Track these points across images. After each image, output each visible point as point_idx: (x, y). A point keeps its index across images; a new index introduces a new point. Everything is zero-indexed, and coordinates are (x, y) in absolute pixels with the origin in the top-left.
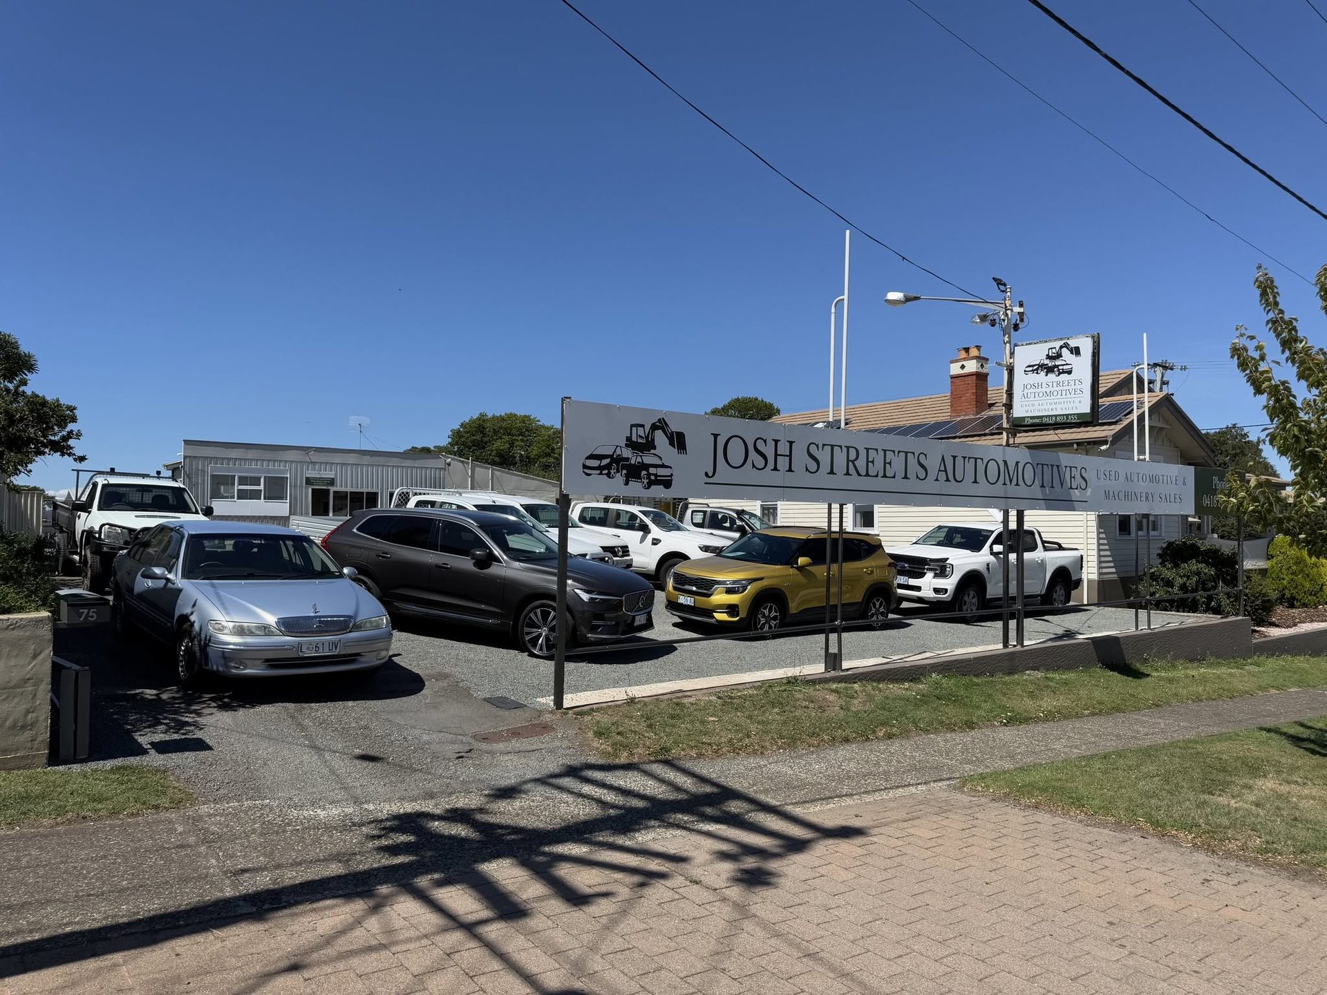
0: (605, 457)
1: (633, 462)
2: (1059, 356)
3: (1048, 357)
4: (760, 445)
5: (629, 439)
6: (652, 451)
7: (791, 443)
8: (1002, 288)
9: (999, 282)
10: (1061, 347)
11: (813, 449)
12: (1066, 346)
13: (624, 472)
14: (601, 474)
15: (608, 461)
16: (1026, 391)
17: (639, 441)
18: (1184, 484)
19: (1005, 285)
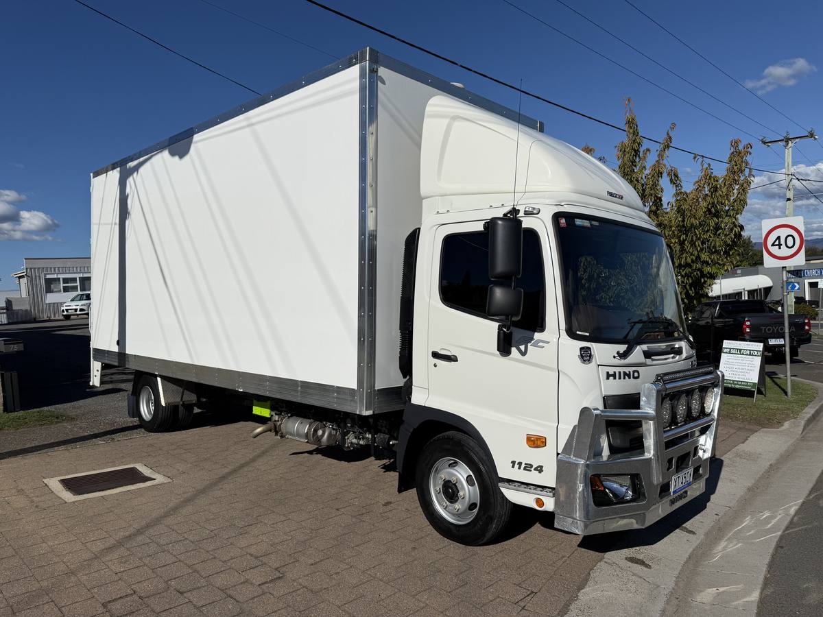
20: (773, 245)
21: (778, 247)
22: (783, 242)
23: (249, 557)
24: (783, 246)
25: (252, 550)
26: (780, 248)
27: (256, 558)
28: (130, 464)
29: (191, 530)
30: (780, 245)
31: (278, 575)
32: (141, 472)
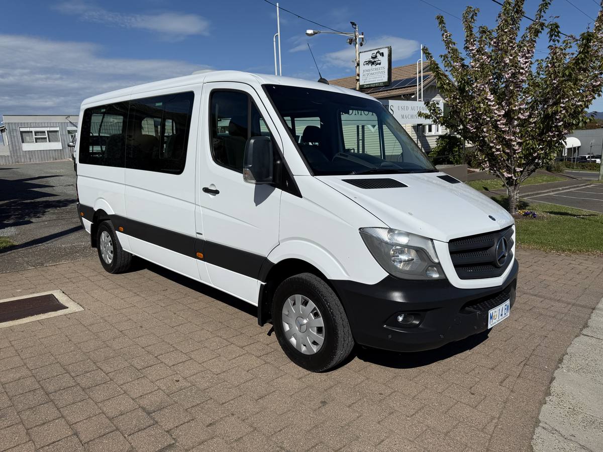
2: (376, 57)
3: (372, 58)
8: (354, 26)
9: (353, 24)
10: (377, 53)
12: (378, 52)
16: (364, 73)
19: (356, 25)
23: (140, 412)
25: (145, 402)
27: (148, 413)
28: (49, 290)
29: (85, 372)
31: (169, 441)
32: (57, 299)
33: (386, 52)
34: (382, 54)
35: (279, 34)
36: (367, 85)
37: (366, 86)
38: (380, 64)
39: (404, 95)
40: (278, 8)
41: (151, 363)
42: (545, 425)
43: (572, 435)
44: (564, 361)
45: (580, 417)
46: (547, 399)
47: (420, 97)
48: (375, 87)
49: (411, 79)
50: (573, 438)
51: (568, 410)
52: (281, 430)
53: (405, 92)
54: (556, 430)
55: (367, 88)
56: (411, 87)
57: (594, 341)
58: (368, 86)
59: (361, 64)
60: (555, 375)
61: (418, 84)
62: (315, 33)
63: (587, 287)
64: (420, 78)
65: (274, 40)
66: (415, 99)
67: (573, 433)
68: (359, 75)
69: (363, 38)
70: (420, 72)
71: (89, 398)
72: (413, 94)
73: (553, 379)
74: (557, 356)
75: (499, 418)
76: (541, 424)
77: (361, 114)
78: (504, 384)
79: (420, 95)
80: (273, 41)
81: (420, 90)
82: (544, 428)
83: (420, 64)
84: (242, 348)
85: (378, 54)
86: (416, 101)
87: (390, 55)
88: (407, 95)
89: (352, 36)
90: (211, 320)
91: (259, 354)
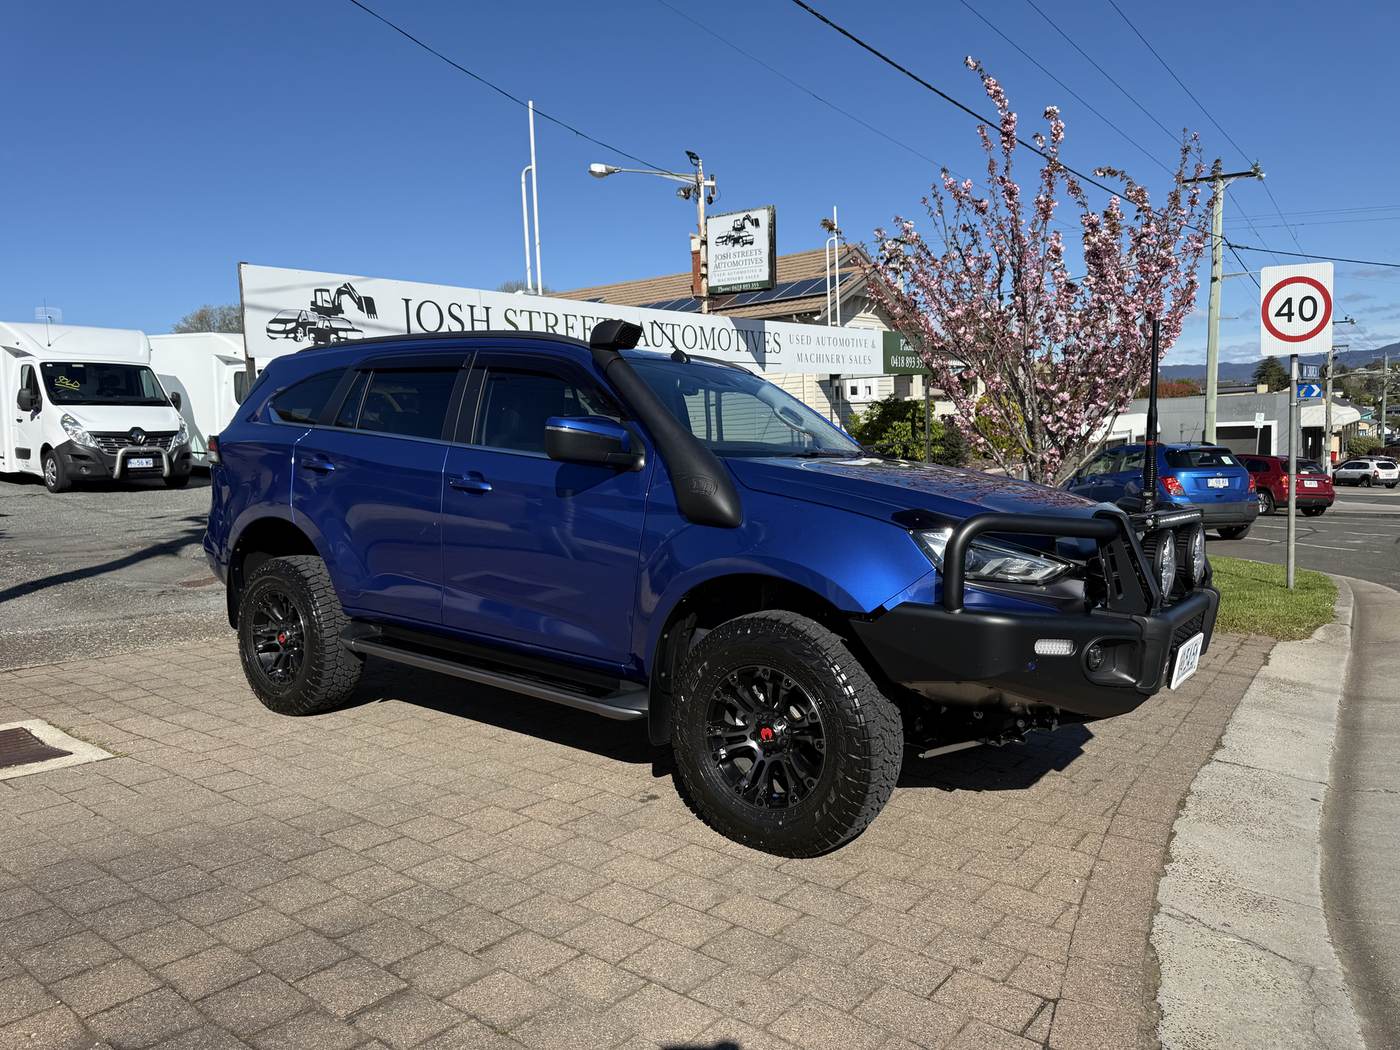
0: (290, 321)
1: (320, 326)
2: (743, 227)
3: (735, 229)
4: (455, 310)
5: (314, 303)
6: (340, 315)
7: (487, 309)
8: (694, 161)
9: (692, 155)
10: (744, 219)
11: (511, 315)
12: (748, 218)
13: (312, 335)
14: (287, 337)
15: (293, 325)
16: (718, 261)
17: (326, 305)
18: (873, 346)
19: (698, 159)
20: (1278, 314)
21: (1286, 317)
22: (1295, 309)
23: (311, 938)
24: (1296, 317)
25: (317, 919)
26: (1290, 320)
27: (331, 938)
28: (13, 720)
29: (155, 873)
30: (1290, 315)
31: (393, 984)
32: (37, 739)
33: (763, 216)
34: (756, 223)
35: (533, 167)
36: (724, 286)
37: (723, 290)
38: (751, 243)
39: (797, 315)
40: (531, 112)
41: (311, 847)
42: (1171, 911)
43: (1225, 925)
44: (1189, 805)
45: (1234, 894)
46: (1166, 867)
47: (834, 318)
48: (742, 291)
49: (812, 281)
50: (1226, 929)
51: (1209, 883)
52: (641, 950)
53: (799, 307)
54: (1193, 917)
55: (725, 293)
56: (812, 297)
57: (1238, 771)
58: (728, 289)
59: (711, 241)
60: (1175, 828)
61: (829, 292)
62: (609, 173)
63: (1210, 680)
64: (833, 278)
65: (523, 179)
66: (824, 322)
67: (1226, 921)
68: (706, 265)
69: (713, 188)
70: (832, 265)
71: (180, 918)
72: (818, 313)
73: (1173, 835)
74: (1175, 798)
75: (1080, 905)
76: (1162, 909)
77: (714, 349)
78: (1080, 848)
79: (834, 313)
80: (521, 183)
81: (834, 303)
82: (1170, 915)
83: (832, 249)
84: (516, 811)
85: (747, 221)
86: (827, 325)
87: (773, 226)
88: (805, 314)
89: (690, 180)
90: (429, 764)
91: (556, 820)
